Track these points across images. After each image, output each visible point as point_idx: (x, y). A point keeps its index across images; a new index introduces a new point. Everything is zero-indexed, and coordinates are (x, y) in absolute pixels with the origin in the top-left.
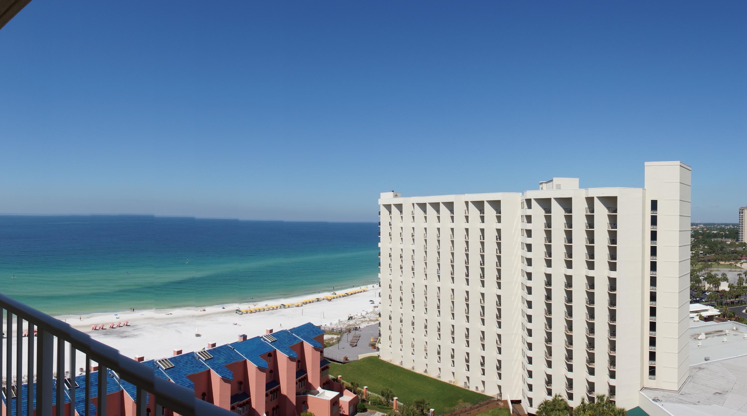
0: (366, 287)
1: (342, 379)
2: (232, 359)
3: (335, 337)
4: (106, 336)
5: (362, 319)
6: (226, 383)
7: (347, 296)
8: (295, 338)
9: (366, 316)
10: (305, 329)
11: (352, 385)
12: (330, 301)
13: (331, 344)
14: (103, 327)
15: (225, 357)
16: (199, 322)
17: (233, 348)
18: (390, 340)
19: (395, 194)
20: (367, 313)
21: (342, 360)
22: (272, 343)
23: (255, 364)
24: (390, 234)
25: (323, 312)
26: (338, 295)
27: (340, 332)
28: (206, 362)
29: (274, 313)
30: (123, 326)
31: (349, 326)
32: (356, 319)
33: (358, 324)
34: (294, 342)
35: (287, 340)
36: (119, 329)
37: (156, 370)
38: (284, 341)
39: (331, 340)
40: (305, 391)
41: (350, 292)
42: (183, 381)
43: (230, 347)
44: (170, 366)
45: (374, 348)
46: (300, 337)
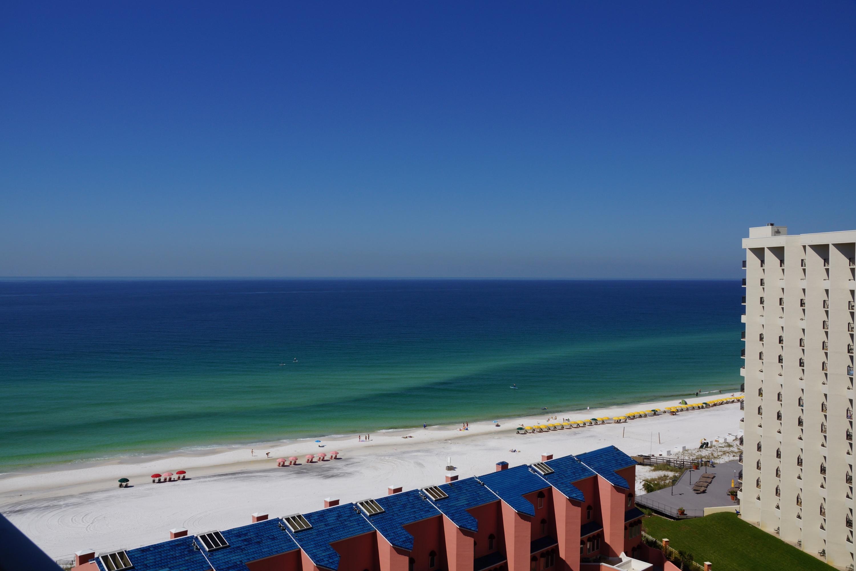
1: (669, 546)
2: (479, 499)
3: (671, 474)
4: (299, 475)
5: (725, 449)
6: (466, 535)
7: (706, 407)
8: (585, 470)
9: (733, 444)
10: (604, 456)
11: (681, 556)
12: (673, 415)
13: (662, 485)
14: (295, 462)
15: (467, 496)
16: (454, 448)
17: (482, 483)
18: (757, 487)
19: (777, 229)
21: (674, 512)
22: (545, 477)
23: (514, 508)
24: (762, 301)
25: (659, 433)
26: (690, 406)
27: (680, 468)
28: (437, 505)
29: (579, 432)
30: (329, 459)
31: (697, 459)
32: (714, 448)
33: (715, 456)
34: (583, 477)
35: (570, 472)
36: (322, 465)
37: (355, 518)
38: (566, 474)
39: (663, 479)
40: (599, 557)
41: (713, 401)
42: (397, 533)
43: (478, 482)
44: (377, 511)
45: (734, 498)
46: (592, 469)
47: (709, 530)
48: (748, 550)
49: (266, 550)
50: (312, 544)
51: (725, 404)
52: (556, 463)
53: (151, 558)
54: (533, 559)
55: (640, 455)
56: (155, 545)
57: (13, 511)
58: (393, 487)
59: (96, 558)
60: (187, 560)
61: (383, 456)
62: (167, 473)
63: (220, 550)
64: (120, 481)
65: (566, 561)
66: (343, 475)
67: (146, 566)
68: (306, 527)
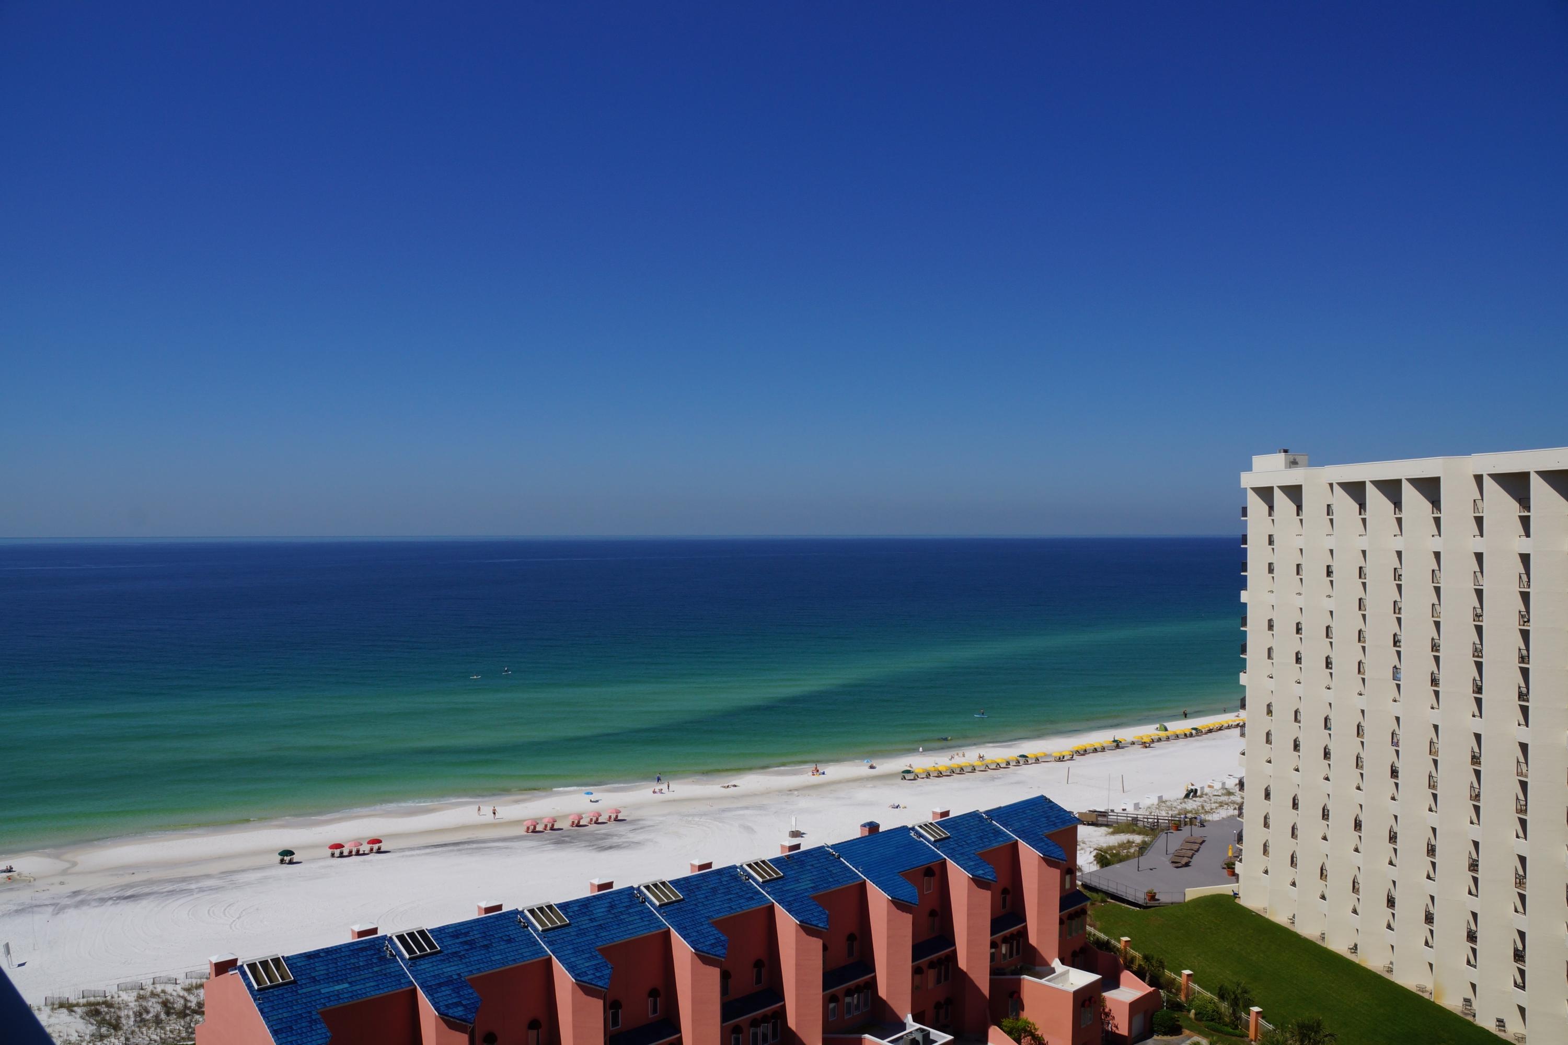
1: (1131, 948)
2: (831, 880)
3: (1138, 839)
4: (559, 845)
5: (1222, 798)
6: (810, 935)
7: (1197, 735)
8: (998, 832)
9: (1234, 791)
10: (1029, 811)
11: (1146, 962)
12: (1146, 747)
13: (1123, 856)
14: (553, 825)
15: (813, 876)
16: (803, 802)
17: (837, 854)
18: (1264, 854)
19: (1291, 458)
21: (1141, 898)
22: (937, 843)
23: (885, 893)
24: (1271, 568)
25: (1122, 776)
26: (1173, 734)
27: (1152, 830)
28: (766, 889)
29: (1000, 776)
30: (606, 821)
31: (1179, 815)
32: (1206, 798)
33: (1207, 810)
34: (995, 844)
35: (974, 837)
36: (595, 831)
37: (637, 909)
38: (969, 839)
39: (1125, 847)
40: (1020, 967)
41: (1206, 725)
42: (702, 932)
43: (830, 853)
44: (672, 899)
45: (1231, 873)
46: (1009, 831)
47: (1192, 923)
48: (1249, 951)
49: (497, 957)
50: (570, 948)
51: (1226, 729)
52: (952, 823)
53: (322, 968)
54: (917, 971)
55: (1091, 810)
56: (327, 948)
57: (123, 897)
58: (697, 862)
59: (238, 967)
60: (377, 971)
61: (689, 816)
62: (353, 843)
63: (427, 958)
64: (281, 854)
65: (968, 973)
66: (628, 846)
67: (314, 980)
68: (559, 924)
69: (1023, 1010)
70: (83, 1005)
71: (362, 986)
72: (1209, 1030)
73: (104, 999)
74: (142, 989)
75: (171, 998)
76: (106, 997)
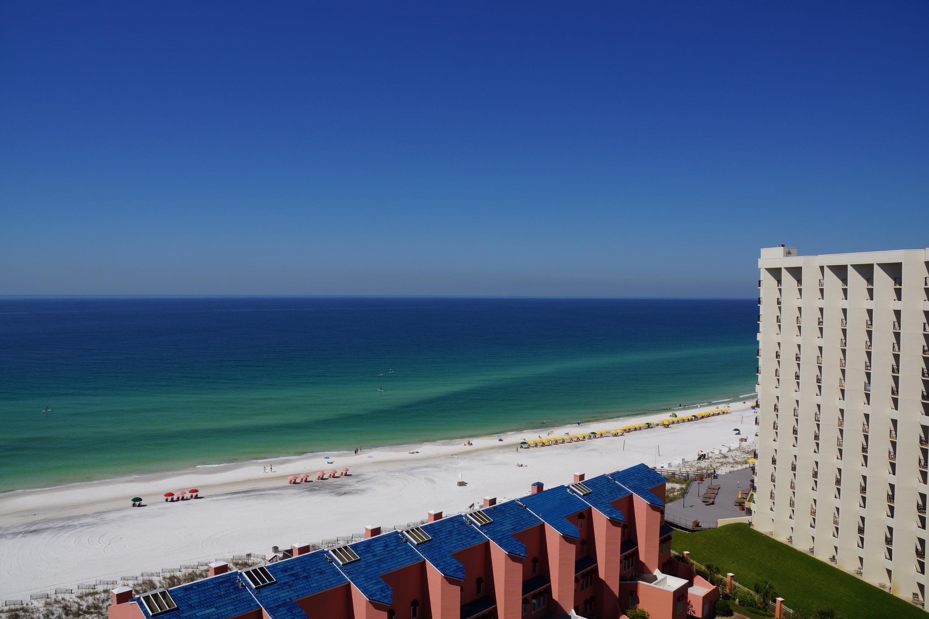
0: (726, 407)
1: (690, 558)
2: (523, 523)
3: (677, 486)
4: (312, 492)
5: (721, 460)
6: (514, 562)
7: (695, 419)
8: (620, 489)
9: (728, 455)
10: (636, 474)
11: (708, 569)
12: (666, 427)
14: (306, 479)
15: (511, 520)
16: (462, 463)
17: (524, 505)
18: (771, 499)
19: (787, 250)
20: (730, 450)
21: (690, 525)
22: (585, 497)
23: (558, 531)
24: (778, 319)
25: (659, 446)
26: (681, 419)
27: (686, 480)
28: (484, 531)
29: (580, 446)
30: (340, 476)
31: (699, 471)
32: (711, 460)
34: (619, 497)
35: (606, 492)
36: (333, 481)
37: (402, 547)
38: (604, 494)
39: (671, 492)
40: (635, 575)
41: (701, 414)
42: (447, 562)
43: (520, 505)
44: (425, 539)
45: (742, 509)
46: (626, 487)
47: (725, 541)
48: (765, 560)
49: (315, 585)
50: (362, 577)
54: (577, 579)
57: (29, 531)
59: (136, 598)
60: (234, 598)
61: (392, 472)
62: (180, 492)
63: (267, 587)
64: (133, 500)
65: (605, 581)
66: (356, 492)
67: (191, 607)
68: (354, 559)
69: (638, 603)
70: (6, 611)
71: (225, 610)
72: (750, 613)
73: (21, 606)
74: (48, 598)
75: (69, 603)
76: (22, 604)
